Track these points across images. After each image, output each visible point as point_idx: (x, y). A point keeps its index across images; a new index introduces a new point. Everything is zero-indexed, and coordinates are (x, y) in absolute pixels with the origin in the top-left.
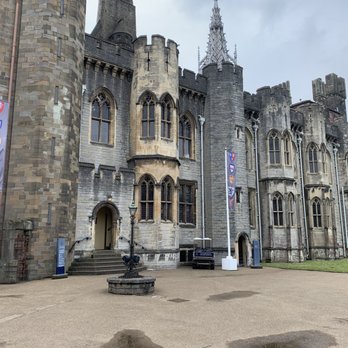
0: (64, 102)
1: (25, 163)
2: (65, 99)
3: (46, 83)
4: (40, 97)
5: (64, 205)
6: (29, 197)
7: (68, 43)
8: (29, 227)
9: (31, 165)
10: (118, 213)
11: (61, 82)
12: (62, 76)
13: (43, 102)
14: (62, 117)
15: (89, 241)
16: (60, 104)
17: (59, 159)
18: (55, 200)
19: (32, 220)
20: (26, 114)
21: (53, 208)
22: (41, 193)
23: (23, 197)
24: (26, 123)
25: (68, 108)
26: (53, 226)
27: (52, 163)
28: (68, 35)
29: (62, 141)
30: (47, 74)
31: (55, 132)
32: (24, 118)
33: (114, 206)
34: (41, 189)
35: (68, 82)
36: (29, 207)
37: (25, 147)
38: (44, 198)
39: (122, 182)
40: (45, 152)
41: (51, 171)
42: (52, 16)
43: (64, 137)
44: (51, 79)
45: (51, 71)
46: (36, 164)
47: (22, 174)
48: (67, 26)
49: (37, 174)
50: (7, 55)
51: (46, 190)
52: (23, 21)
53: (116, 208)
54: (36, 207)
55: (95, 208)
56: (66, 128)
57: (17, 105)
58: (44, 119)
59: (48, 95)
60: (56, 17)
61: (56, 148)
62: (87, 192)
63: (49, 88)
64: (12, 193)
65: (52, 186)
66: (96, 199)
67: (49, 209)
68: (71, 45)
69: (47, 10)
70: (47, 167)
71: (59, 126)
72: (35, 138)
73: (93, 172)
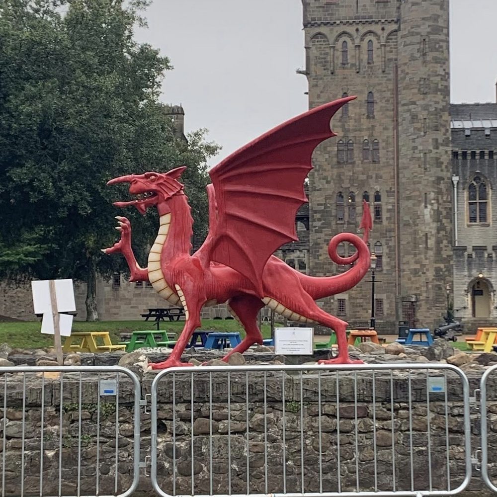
0: (432, 204)
1: (409, 254)
2: (433, 202)
3: (417, 193)
4: (414, 205)
5: (438, 283)
6: (413, 279)
7: (432, 155)
8: (413, 300)
9: (413, 256)
10: (492, 287)
11: (428, 189)
12: (429, 184)
13: (416, 208)
14: (431, 217)
15: (466, 310)
16: (429, 207)
17: (431, 249)
18: (431, 280)
19: (415, 295)
20: (406, 218)
21: (430, 286)
22: (420, 276)
23: (410, 279)
24: (407, 225)
25: (436, 208)
26: (431, 298)
27: (426, 253)
28: (431, 148)
29: (432, 235)
30: (417, 186)
31: (427, 230)
32: (406, 221)
33: (487, 280)
34: (420, 273)
35: (434, 187)
36: (414, 286)
37: (408, 243)
38: (423, 279)
39: (494, 259)
40: (421, 246)
41: (426, 259)
42: (418, 137)
43: (434, 232)
44: (421, 189)
45: (420, 182)
46: (415, 255)
47: (408, 263)
48: (430, 140)
49: (416, 262)
50: (392, 174)
51: (424, 273)
52: (400, 144)
53: (490, 283)
54: (418, 286)
55: (469, 284)
56: (435, 225)
57: (401, 211)
58: (418, 221)
59: (420, 202)
60: (421, 136)
61: (429, 241)
62: (462, 270)
63: (420, 196)
64: (403, 277)
65: (428, 270)
66: (470, 276)
67: (427, 287)
68: (434, 156)
69: (415, 134)
70: (423, 256)
71: (429, 224)
72: (413, 236)
73: (466, 254)
